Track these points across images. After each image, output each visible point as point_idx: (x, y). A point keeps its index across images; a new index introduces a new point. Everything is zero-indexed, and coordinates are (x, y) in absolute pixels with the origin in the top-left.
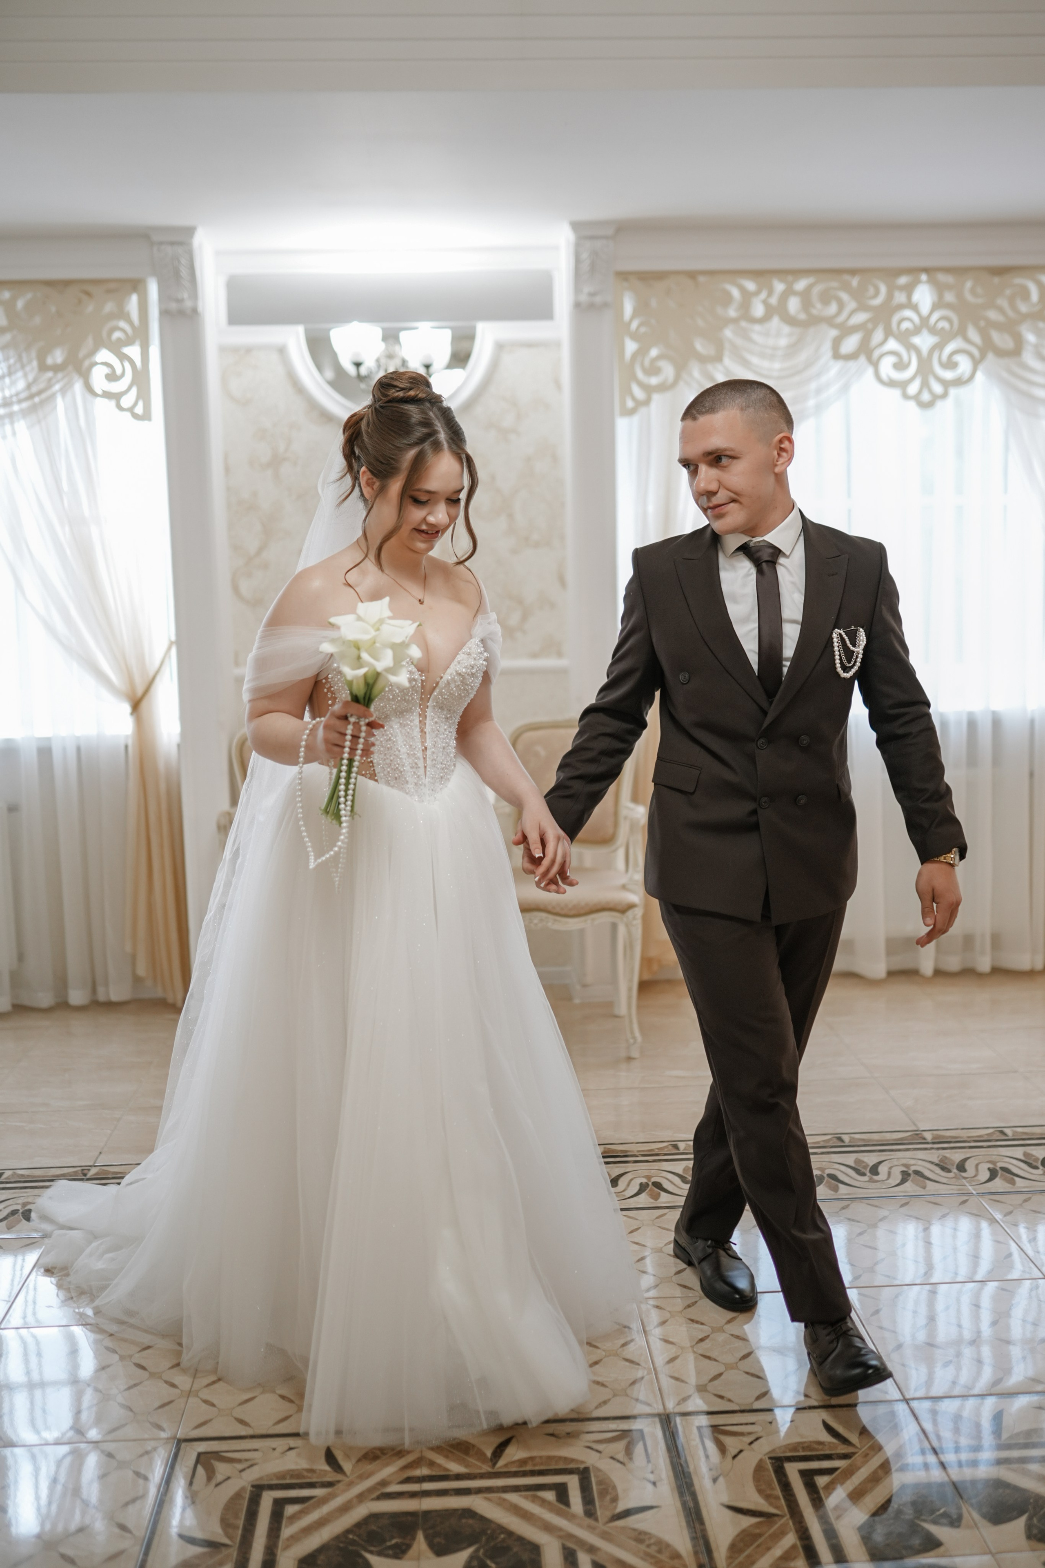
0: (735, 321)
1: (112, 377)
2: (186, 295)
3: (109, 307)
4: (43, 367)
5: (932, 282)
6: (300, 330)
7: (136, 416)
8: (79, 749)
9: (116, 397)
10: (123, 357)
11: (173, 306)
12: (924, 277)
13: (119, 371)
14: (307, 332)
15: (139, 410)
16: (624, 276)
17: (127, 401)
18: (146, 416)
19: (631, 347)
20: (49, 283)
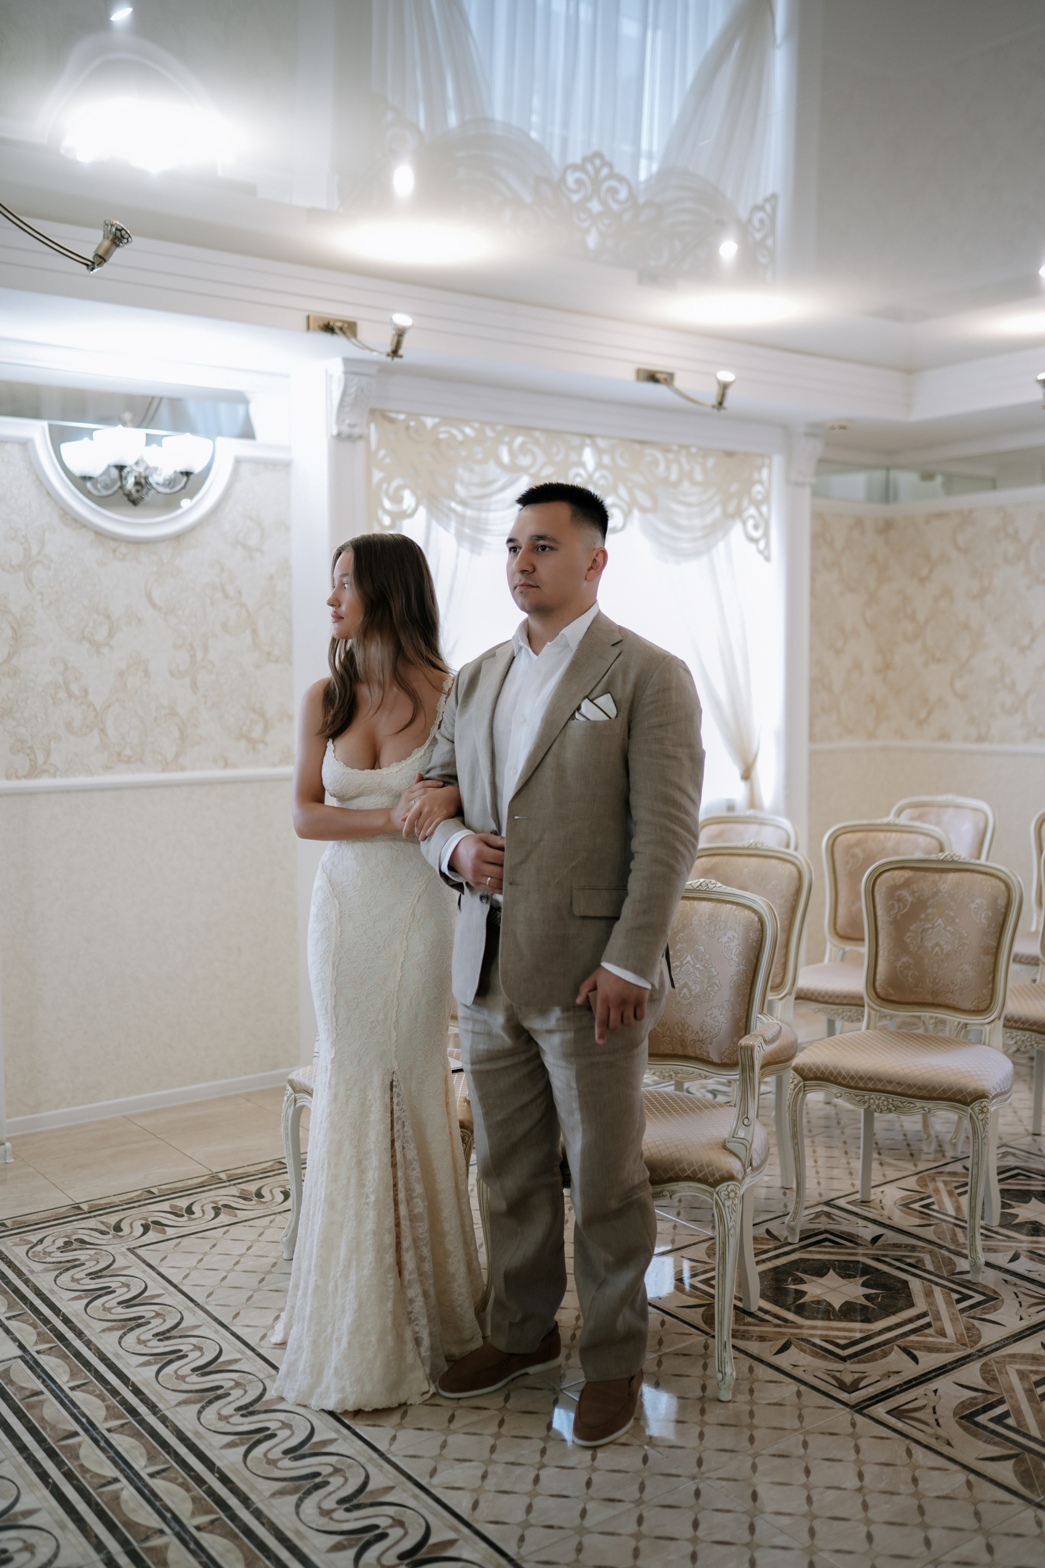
5: (595, 446)
6: (44, 424)
12: (588, 441)
14: (50, 426)
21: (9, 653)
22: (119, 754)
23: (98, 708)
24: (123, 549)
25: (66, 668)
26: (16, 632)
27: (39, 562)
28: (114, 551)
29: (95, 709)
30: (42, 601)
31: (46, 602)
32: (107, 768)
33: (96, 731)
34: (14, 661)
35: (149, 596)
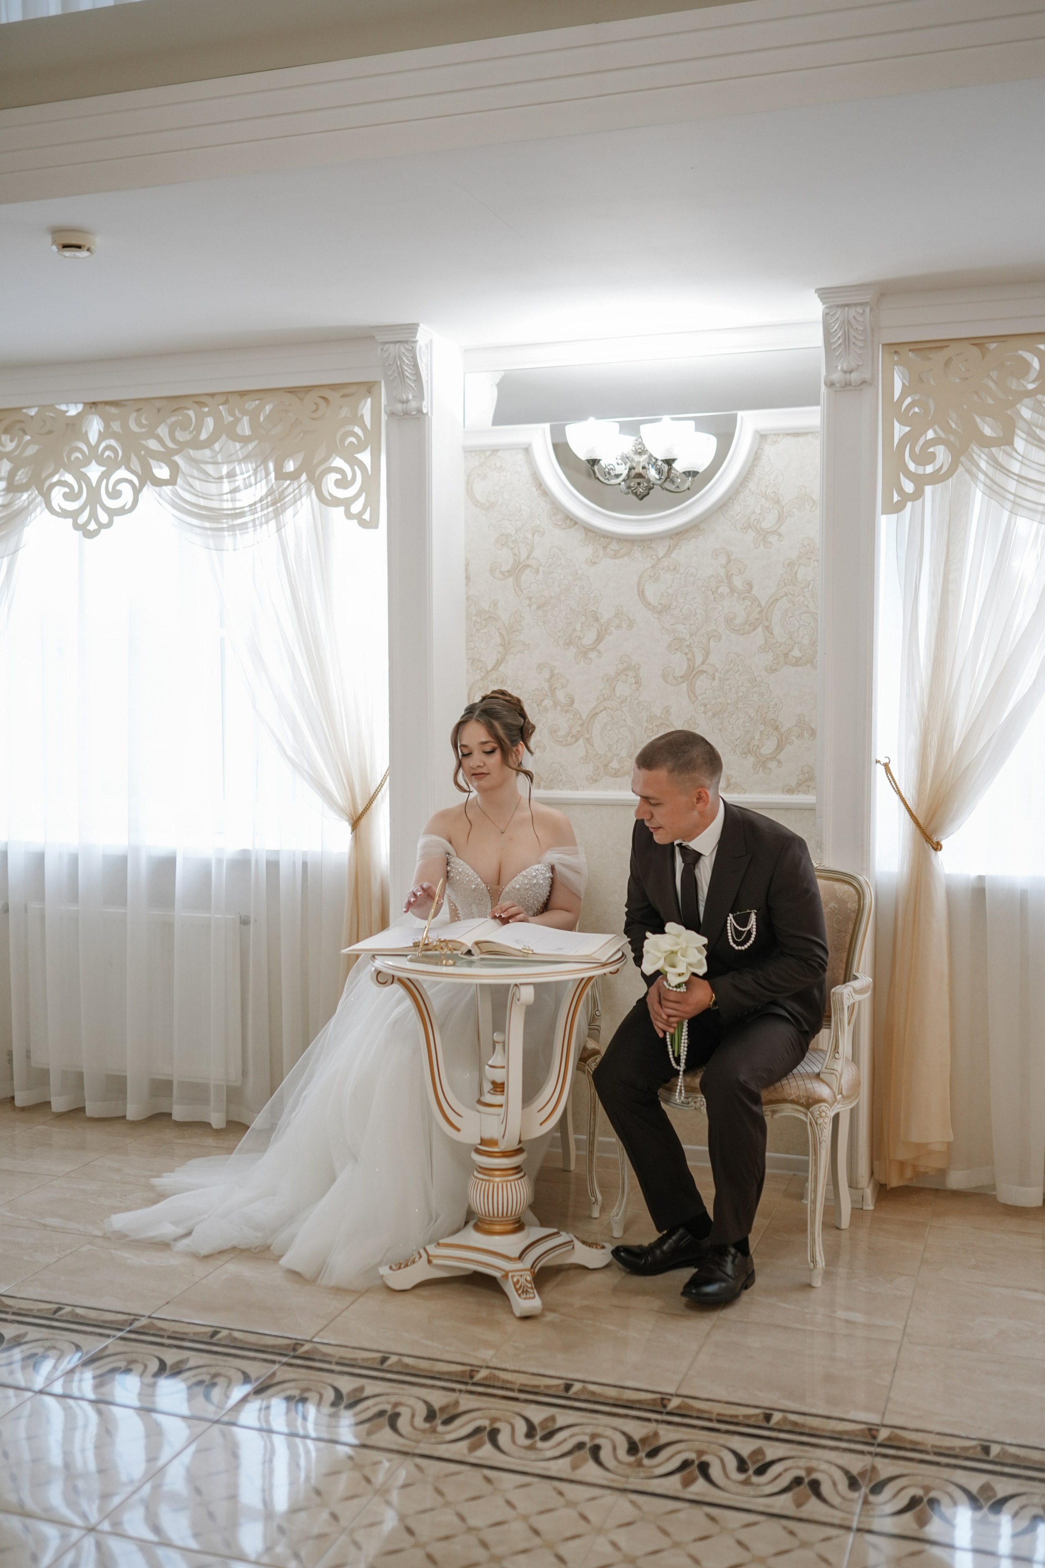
0: (1030, 394)
1: (342, 483)
2: (411, 397)
3: (344, 412)
4: (281, 476)
7: (363, 524)
8: (305, 864)
9: (346, 503)
10: (354, 462)
11: (399, 407)
13: (350, 476)
15: (366, 516)
16: (893, 348)
17: (356, 508)
18: (372, 524)
19: (899, 430)
20: (291, 391)
21: (498, 660)
22: (606, 766)
23: (584, 717)
24: (614, 546)
25: (552, 676)
26: (504, 638)
27: (529, 566)
28: (605, 548)
29: (581, 718)
30: (530, 606)
31: (534, 607)
32: (593, 780)
33: (581, 741)
34: (501, 669)
35: (641, 593)
